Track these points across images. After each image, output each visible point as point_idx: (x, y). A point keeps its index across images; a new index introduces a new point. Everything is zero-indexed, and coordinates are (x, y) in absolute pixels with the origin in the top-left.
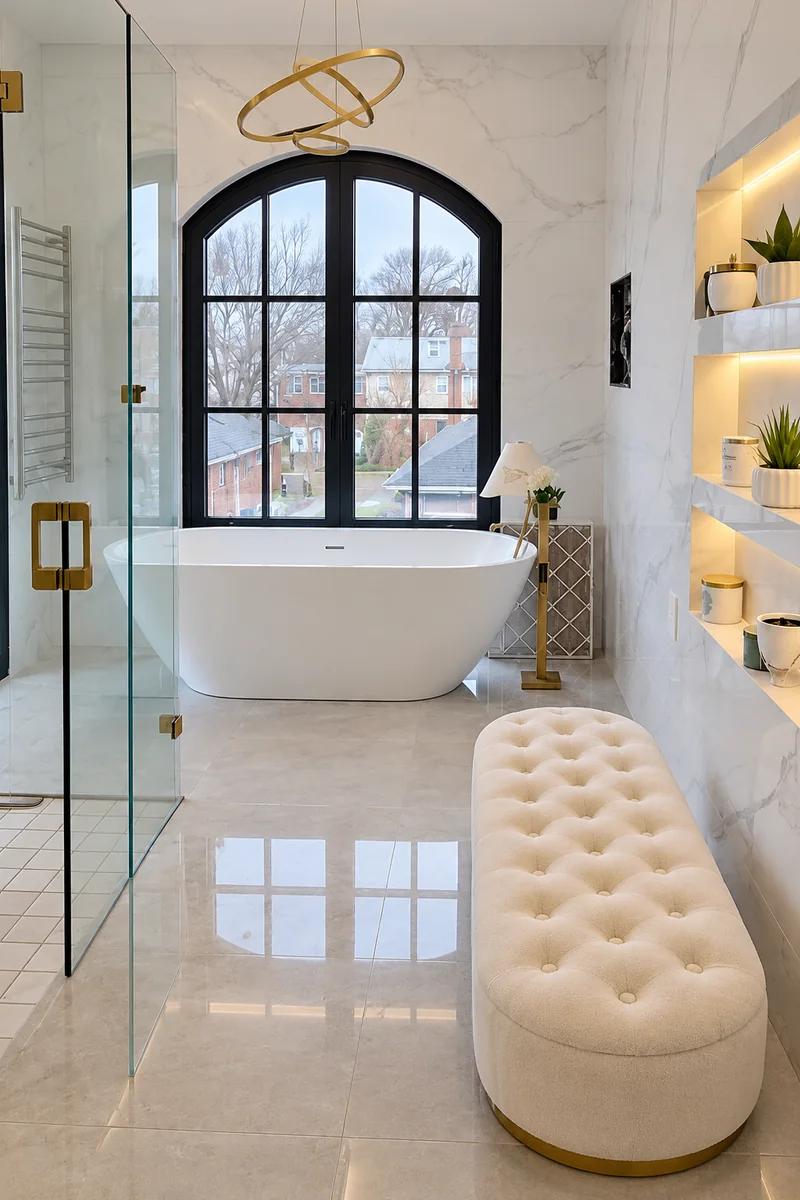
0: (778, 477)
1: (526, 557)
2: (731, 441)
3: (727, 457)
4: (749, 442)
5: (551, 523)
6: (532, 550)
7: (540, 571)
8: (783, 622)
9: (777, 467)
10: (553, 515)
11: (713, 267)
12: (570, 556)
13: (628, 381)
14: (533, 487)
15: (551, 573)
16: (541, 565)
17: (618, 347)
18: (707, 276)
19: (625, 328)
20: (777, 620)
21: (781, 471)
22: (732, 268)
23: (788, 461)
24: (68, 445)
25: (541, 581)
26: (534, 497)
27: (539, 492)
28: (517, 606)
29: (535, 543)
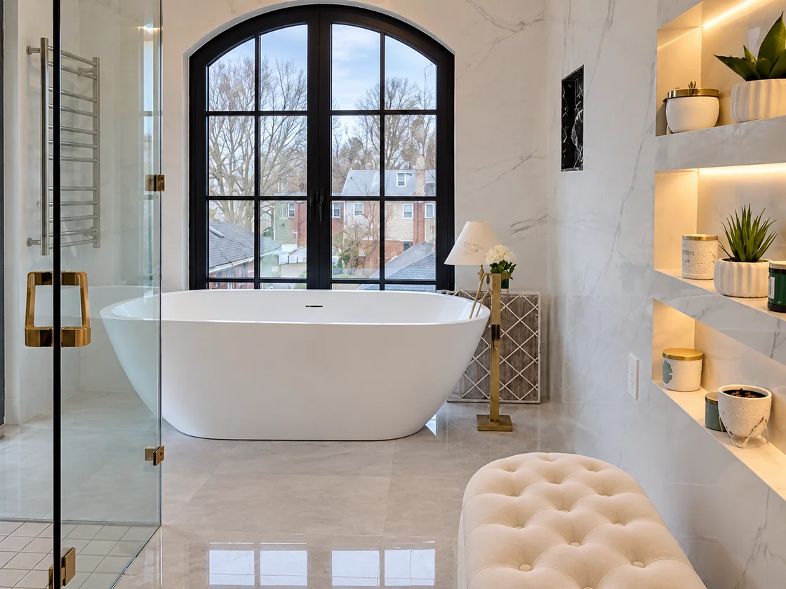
0: (740, 269)
1: (478, 318)
2: (690, 238)
3: (686, 252)
4: (708, 239)
5: (504, 291)
6: (484, 312)
7: (493, 332)
8: (743, 393)
9: (740, 261)
10: (505, 284)
11: (672, 92)
12: (520, 320)
13: (580, 165)
14: (489, 261)
15: (504, 333)
16: (493, 326)
17: (569, 133)
18: (665, 101)
19: (577, 118)
20: (735, 391)
21: (744, 265)
22: (692, 92)
23: (751, 257)
24: (96, 216)
25: (493, 339)
26: (488, 269)
27: (494, 265)
28: (473, 359)
29: (488, 305)
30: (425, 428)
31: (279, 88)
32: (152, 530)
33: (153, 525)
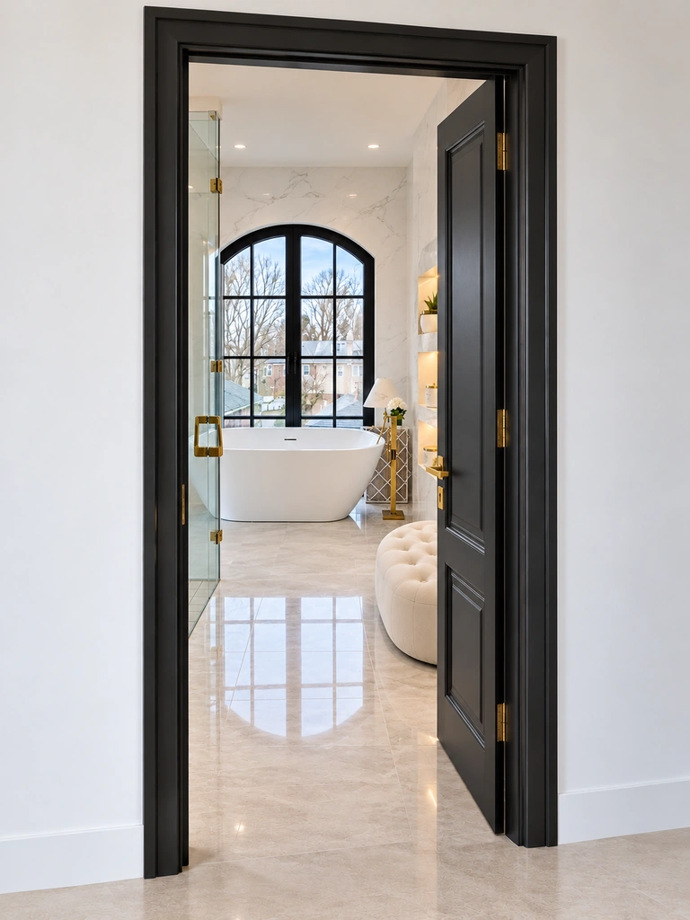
5: (399, 427)
7: (392, 454)
10: (399, 423)
14: (389, 408)
16: (392, 450)
25: (392, 460)
26: (389, 413)
27: (393, 411)
28: (376, 473)
29: (385, 437)
30: (348, 517)
31: (261, 277)
32: (215, 583)
33: (214, 580)
